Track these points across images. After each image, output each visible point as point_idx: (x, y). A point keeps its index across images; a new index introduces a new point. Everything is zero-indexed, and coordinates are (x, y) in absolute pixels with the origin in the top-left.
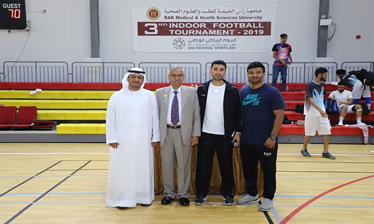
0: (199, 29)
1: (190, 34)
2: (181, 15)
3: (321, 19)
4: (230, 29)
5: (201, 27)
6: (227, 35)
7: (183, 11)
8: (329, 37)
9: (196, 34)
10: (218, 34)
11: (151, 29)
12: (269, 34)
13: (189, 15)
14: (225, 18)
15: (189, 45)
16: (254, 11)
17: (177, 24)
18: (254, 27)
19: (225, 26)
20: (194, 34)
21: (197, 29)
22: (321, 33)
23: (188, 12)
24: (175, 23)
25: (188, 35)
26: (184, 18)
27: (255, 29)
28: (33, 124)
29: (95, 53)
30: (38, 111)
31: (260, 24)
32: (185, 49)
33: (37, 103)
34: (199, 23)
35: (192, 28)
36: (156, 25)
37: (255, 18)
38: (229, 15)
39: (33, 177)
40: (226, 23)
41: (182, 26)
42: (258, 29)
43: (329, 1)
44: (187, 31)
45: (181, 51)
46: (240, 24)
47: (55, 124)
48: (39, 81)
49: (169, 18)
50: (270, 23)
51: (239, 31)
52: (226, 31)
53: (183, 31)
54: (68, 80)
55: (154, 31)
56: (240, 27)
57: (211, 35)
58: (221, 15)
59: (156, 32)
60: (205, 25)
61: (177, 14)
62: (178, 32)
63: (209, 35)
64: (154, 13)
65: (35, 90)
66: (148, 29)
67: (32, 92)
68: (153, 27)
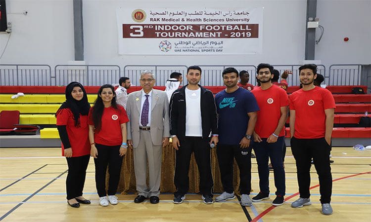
0: (185, 31)
1: (176, 36)
2: (167, 17)
3: (309, 21)
4: (218, 31)
5: (187, 29)
6: (214, 38)
7: (169, 13)
8: (317, 39)
9: (183, 36)
10: (204, 36)
11: (136, 31)
12: (257, 37)
13: (176, 17)
14: (212, 20)
15: (175, 47)
16: (241, 14)
17: (163, 26)
18: (241, 29)
19: (211, 29)
20: (180, 36)
21: (183, 31)
22: (309, 36)
23: (174, 14)
24: (161, 25)
25: (174, 37)
26: (170, 20)
27: (242, 31)
28: (16, 128)
29: (79, 55)
30: (21, 116)
31: (247, 26)
32: (172, 52)
33: (19, 107)
34: (186, 25)
35: (179, 31)
36: (141, 28)
37: (242, 20)
38: (216, 17)
39: (19, 180)
40: (213, 25)
41: (168, 28)
42: (246, 31)
43: (316, 1)
44: (173, 33)
45: (167, 53)
46: (227, 26)
47: (38, 128)
48: (20, 85)
49: (155, 20)
50: (258, 25)
51: (226, 33)
52: (213, 34)
53: (169, 33)
54: (51, 84)
55: (139, 33)
56: (227, 29)
57: (198, 37)
58: (207, 17)
59: (142, 34)
60: (192, 27)
61: (163, 17)
62: (164, 35)
63: (196, 38)
64: (139, 15)
65: (16, 94)
66: (133, 31)
67: (13, 96)
68: (139, 29)
